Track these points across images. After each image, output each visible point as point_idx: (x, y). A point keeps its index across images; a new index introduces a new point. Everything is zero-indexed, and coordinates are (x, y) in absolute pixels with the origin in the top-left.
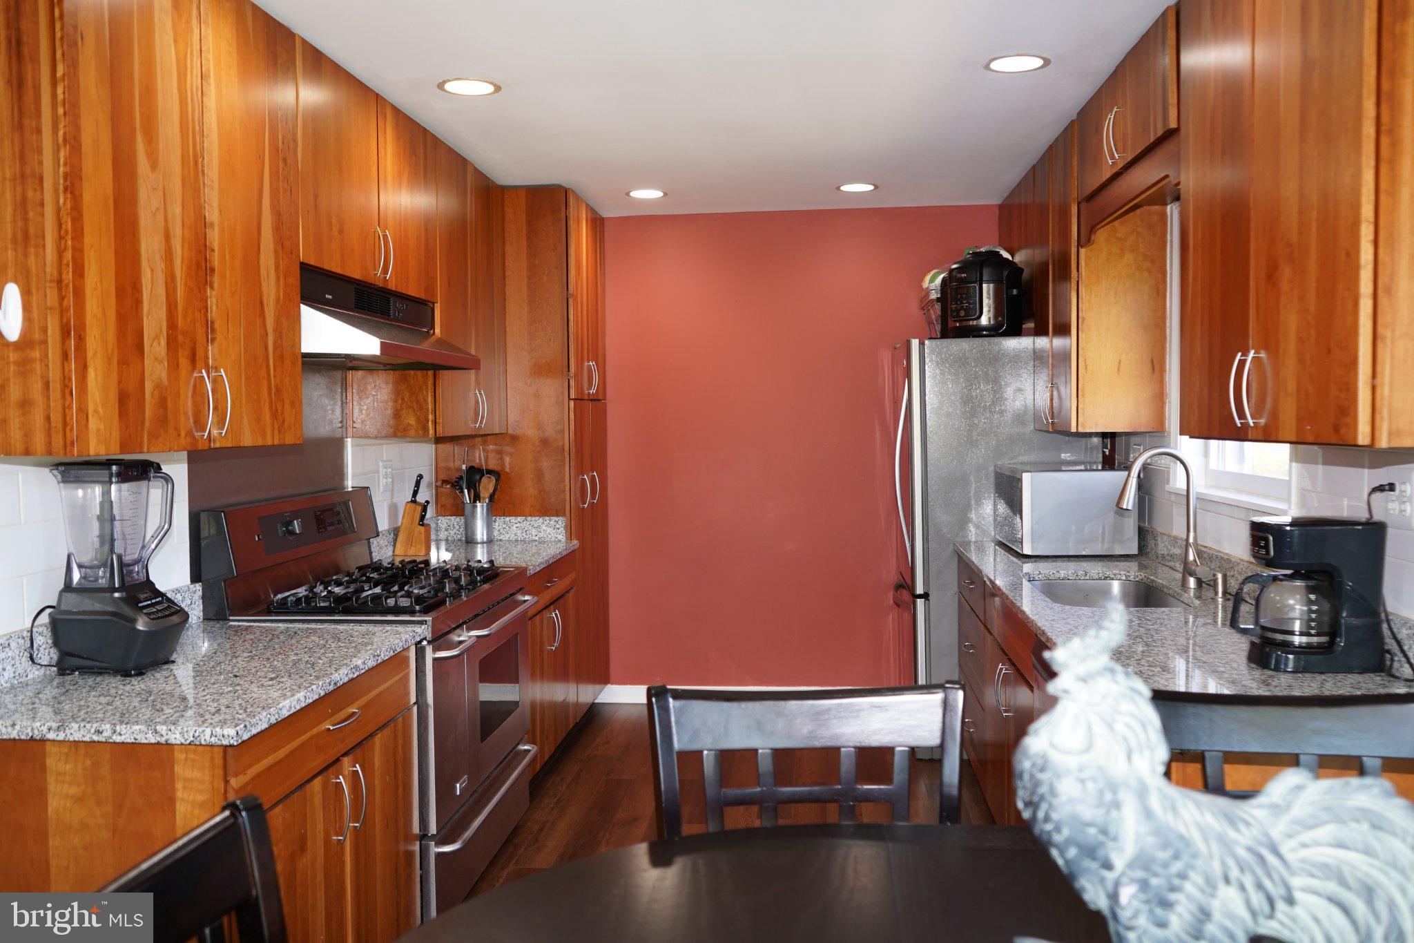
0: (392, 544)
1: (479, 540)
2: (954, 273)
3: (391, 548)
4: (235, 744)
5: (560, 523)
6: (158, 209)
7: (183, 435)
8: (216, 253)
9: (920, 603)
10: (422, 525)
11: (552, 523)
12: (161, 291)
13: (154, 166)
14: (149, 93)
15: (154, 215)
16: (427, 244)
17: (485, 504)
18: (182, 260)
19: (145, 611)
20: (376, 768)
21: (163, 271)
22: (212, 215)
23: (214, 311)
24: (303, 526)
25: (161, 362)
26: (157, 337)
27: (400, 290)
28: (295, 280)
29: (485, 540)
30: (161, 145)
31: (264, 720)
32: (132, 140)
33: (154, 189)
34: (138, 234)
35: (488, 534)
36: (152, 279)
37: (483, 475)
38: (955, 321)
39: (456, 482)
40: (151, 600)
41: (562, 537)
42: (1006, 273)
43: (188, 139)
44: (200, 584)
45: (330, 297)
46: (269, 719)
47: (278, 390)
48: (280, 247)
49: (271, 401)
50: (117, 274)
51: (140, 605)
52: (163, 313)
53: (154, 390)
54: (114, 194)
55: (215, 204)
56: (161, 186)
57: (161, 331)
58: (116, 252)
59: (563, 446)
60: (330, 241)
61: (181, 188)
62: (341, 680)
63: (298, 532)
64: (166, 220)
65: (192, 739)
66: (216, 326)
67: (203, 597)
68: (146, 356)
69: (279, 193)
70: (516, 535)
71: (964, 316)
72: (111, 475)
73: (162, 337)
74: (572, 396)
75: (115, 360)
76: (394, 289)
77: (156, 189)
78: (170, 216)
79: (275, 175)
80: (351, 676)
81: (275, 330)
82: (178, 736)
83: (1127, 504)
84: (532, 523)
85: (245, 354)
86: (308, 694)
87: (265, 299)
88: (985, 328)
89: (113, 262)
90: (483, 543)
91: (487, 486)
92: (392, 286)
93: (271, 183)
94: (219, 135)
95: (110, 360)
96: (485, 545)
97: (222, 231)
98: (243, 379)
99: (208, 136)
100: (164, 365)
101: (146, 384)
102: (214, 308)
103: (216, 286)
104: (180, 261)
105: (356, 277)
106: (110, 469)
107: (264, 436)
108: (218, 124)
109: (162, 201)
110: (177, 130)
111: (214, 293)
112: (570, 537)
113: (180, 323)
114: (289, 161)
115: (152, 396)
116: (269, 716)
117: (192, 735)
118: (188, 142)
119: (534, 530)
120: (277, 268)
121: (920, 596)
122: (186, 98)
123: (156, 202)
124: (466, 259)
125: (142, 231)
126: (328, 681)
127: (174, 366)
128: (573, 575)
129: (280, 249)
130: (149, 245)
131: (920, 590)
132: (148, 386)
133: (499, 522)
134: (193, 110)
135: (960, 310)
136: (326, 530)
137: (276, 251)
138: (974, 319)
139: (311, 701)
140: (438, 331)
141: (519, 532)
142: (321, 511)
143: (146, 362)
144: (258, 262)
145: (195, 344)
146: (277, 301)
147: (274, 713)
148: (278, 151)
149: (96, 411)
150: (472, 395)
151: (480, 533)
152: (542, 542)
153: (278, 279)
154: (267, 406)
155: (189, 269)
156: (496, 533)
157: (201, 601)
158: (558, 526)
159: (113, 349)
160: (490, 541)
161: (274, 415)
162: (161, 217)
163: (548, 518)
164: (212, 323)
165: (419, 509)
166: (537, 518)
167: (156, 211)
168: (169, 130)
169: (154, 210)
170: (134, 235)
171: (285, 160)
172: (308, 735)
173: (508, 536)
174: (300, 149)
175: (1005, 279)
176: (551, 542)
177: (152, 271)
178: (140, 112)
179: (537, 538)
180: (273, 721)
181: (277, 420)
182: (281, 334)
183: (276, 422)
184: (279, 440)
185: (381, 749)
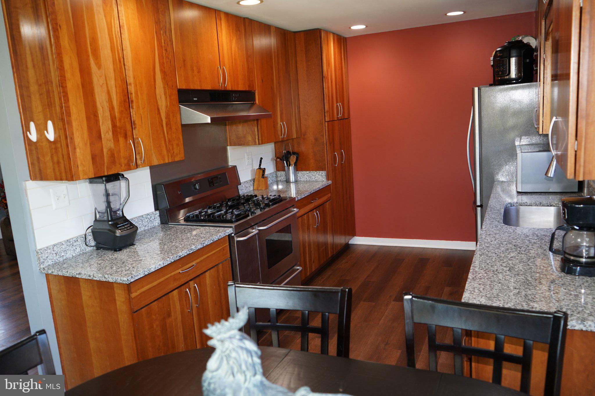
0: (253, 185)
1: (292, 181)
2: (498, 53)
3: (252, 187)
4: (127, 283)
5: (323, 174)
6: (103, 84)
7: (123, 165)
8: (134, 95)
9: (479, 209)
10: (263, 178)
11: (320, 173)
12: (108, 114)
13: (99, 67)
14: (94, 40)
15: (101, 86)
16: (248, 68)
17: (293, 167)
18: (117, 101)
19: (119, 228)
20: (207, 284)
21: (108, 107)
22: (130, 80)
23: (134, 117)
24: (200, 186)
25: (110, 141)
26: (107, 132)
27: (234, 89)
28: (175, 97)
29: (294, 181)
30: (102, 59)
31: (141, 273)
32: (88, 60)
33: (100, 76)
34: (95, 95)
35: (295, 179)
36: (103, 110)
37: (291, 155)
38: (498, 77)
39: (282, 158)
40: (123, 224)
41: (324, 179)
42: (523, 52)
43: (115, 53)
44: (158, 211)
45: (196, 99)
46: (144, 273)
47: (169, 141)
48: (166, 85)
49: (166, 146)
50: (86, 113)
51: (118, 226)
52: (109, 123)
53: (108, 151)
54: (81, 83)
55: (132, 76)
56: (104, 74)
57: (109, 129)
58: (85, 104)
59: (324, 141)
60: (194, 77)
61: (113, 73)
62: (183, 255)
63: (198, 188)
64: (107, 87)
65: (115, 281)
66: (136, 122)
67: (160, 216)
68: (103, 140)
69: (164, 64)
70: (306, 179)
71: (501, 75)
72: (103, 181)
73: (110, 132)
74: (327, 120)
75: (88, 144)
76: (231, 89)
77: (101, 76)
78: (109, 85)
79: (161, 57)
80: (188, 253)
81: (166, 118)
82: (111, 279)
83: (551, 175)
84: (313, 174)
85: (152, 130)
86: (165, 262)
87: (160, 107)
88: (513, 79)
89: (84, 108)
90: (293, 182)
91: (293, 159)
92: (229, 88)
93: (159, 61)
94: (131, 48)
95: (86, 144)
96: (294, 183)
97: (136, 85)
98: (151, 140)
99: (125, 50)
100: (112, 142)
101: (104, 150)
102: (134, 116)
103: (134, 107)
104: (116, 101)
105: (208, 89)
106: (102, 179)
107: (164, 160)
108: (130, 43)
109: (105, 80)
110: (109, 51)
111: (133, 110)
112: (328, 179)
113: (118, 124)
114: (168, 50)
115: (107, 153)
116: (144, 272)
117: (115, 279)
118: (115, 55)
119: (313, 177)
120: (165, 94)
121: (479, 206)
122: (113, 38)
123: (102, 81)
124: (272, 68)
125: (96, 94)
126: (175, 256)
127: (116, 140)
128: (329, 195)
129: (166, 86)
130: (100, 98)
131: (478, 203)
132: (105, 151)
133: (300, 174)
134: (117, 41)
135: (499, 71)
136: (214, 185)
137: (164, 88)
138: (507, 76)
139: (166, 264)
140: (257, 102)
141: (308, 177)
142: (211, 178)
143: (103, 142)
144: (155, 94)
145: (126, 131)
146: (167, 107)
147: (147, 271)
148: (162, 47)
149: (82, 164)
150: (279, 125)
151: (292, 178)
152: (316, 181)
153: (166, 98)
154: (165, 148)
155: (120, 103)
156: (299, 178)
157: (159, 217)
158: (322, 175)
159: (87, 140)
160: (296, 182)
161: (168, 151)
162: (105, 86)
163: (318, 172)
164: (134, 121)
165: (261, 171)
166: (314, 172)
167: (102, 84)
168: (106, 53)
169: (101, 84)
170: (93, 96)
171: (166, 50)
172: (169, 276)
173: (303, 179)
174: (174, 43)
175: (522, 54)
176: (320, 181)
177: (103, 108)
178: (91, 49)
179: (315, 180)
180: (146, 273)
181: (170, 152)
182: (169, 119)
183: (169, 153)
184: (172, 160)
185: (210, 277)
